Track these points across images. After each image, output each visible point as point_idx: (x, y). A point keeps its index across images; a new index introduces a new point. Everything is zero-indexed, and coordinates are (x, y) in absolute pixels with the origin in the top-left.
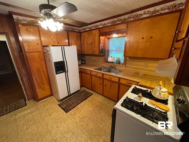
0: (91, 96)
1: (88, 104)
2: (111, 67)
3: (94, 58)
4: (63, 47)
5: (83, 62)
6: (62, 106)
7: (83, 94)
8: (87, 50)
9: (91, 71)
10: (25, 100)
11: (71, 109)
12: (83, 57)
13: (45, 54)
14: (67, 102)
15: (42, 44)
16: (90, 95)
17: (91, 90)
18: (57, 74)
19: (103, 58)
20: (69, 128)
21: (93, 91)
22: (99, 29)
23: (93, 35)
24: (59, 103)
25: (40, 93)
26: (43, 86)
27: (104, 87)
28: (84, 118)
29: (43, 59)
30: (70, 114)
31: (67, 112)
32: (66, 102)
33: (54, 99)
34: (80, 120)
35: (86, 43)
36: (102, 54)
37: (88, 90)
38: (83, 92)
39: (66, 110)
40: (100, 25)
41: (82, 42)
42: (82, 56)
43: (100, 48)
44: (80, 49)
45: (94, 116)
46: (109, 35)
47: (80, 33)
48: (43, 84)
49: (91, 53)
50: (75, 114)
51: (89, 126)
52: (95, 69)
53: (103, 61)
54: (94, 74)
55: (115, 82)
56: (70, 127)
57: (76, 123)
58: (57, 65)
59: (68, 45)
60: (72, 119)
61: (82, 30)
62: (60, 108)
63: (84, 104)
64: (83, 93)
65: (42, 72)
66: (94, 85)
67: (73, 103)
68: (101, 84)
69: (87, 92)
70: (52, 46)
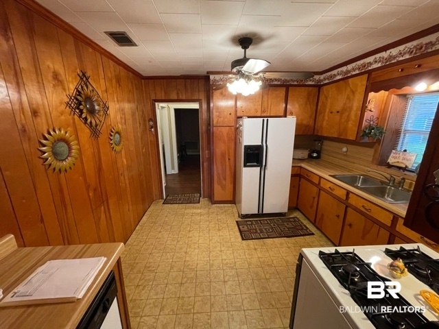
0: (308, 237)
1: (289, 247)
2: (390, 181)
3: (345, 149)
4: (266, 119)
5: (315, 155)
6: (241, 227)
7: (290, 225)
8: (328, 126)
9: (320, 177)
10: (200, 196)
11: (252, 239)
12: (317, 143)
13: (238, 131)
14: (252, 224)
15: (236, 114)
16: (306, 233)
17: (314, 224)
18: (245, 166)
19: (370, 152)
20: (235, 263)
21: (318, 228)
22: (369, 72)
23: (348, 90)
24: (240, 220)
25: (218, 192)
26: (224, 182)
27: (347, 227)
28: (268, 265)
29: (233, 138)
30: (248, 245)
31: (243, 239)
32: (250, 223)
33: (235, 210)
34: (259, 264)
35: (327, 110)
36: (366, 140)
37: (306, 222)
38: (291, 220)
39: (244, 237)
40: (374, 62)
41: (319, 107)
42: (315, 140)
43: (364, 123)
44: (311, 123)
45: (290, 274)
46: (400, 88)
47: (319, 87)
48: (225, 179)
49: (335, 135)
50: (255, 249)
51: (270, 284)
52: (333, 176)
53: (371, 159)
54: (327, 186)
55: (381, 225)
56: (237, 264)
57: (250, 264)
58: (249, 151)
59: (282, 114)
60: (246, 254)
61: (325, 79)
62: (237, 227)
63: (281, 244)
64: (291, 222)
65: (227, 160)
66: (323, 215)
67: (262, 232)
68: (338, 216)
69: (301, 226)
70: (249, 117)
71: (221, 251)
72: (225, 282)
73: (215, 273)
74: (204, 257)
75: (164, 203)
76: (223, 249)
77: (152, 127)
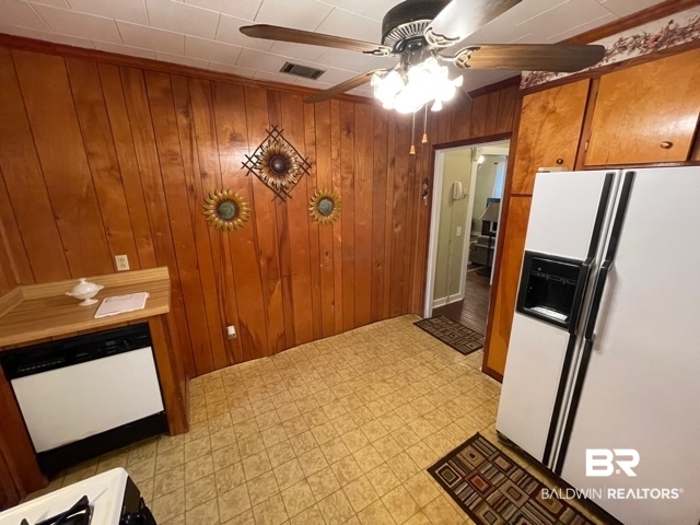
6: (469, 449)
11: (450, 491)
14: (503, 471)
15: (582, 160)
20: (356, 480)
24: (491, 440)
30: (421, 488)
31: (431, 470)
57: (368, 510)
60: (393, 494)
71: (370, 443)
72: (306, 478)
73: (316, 457)
74: (341, 426)
75: (415, 324)
76: (376, 444)
77: (426, 193)
